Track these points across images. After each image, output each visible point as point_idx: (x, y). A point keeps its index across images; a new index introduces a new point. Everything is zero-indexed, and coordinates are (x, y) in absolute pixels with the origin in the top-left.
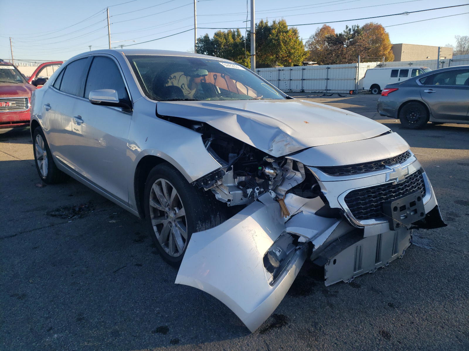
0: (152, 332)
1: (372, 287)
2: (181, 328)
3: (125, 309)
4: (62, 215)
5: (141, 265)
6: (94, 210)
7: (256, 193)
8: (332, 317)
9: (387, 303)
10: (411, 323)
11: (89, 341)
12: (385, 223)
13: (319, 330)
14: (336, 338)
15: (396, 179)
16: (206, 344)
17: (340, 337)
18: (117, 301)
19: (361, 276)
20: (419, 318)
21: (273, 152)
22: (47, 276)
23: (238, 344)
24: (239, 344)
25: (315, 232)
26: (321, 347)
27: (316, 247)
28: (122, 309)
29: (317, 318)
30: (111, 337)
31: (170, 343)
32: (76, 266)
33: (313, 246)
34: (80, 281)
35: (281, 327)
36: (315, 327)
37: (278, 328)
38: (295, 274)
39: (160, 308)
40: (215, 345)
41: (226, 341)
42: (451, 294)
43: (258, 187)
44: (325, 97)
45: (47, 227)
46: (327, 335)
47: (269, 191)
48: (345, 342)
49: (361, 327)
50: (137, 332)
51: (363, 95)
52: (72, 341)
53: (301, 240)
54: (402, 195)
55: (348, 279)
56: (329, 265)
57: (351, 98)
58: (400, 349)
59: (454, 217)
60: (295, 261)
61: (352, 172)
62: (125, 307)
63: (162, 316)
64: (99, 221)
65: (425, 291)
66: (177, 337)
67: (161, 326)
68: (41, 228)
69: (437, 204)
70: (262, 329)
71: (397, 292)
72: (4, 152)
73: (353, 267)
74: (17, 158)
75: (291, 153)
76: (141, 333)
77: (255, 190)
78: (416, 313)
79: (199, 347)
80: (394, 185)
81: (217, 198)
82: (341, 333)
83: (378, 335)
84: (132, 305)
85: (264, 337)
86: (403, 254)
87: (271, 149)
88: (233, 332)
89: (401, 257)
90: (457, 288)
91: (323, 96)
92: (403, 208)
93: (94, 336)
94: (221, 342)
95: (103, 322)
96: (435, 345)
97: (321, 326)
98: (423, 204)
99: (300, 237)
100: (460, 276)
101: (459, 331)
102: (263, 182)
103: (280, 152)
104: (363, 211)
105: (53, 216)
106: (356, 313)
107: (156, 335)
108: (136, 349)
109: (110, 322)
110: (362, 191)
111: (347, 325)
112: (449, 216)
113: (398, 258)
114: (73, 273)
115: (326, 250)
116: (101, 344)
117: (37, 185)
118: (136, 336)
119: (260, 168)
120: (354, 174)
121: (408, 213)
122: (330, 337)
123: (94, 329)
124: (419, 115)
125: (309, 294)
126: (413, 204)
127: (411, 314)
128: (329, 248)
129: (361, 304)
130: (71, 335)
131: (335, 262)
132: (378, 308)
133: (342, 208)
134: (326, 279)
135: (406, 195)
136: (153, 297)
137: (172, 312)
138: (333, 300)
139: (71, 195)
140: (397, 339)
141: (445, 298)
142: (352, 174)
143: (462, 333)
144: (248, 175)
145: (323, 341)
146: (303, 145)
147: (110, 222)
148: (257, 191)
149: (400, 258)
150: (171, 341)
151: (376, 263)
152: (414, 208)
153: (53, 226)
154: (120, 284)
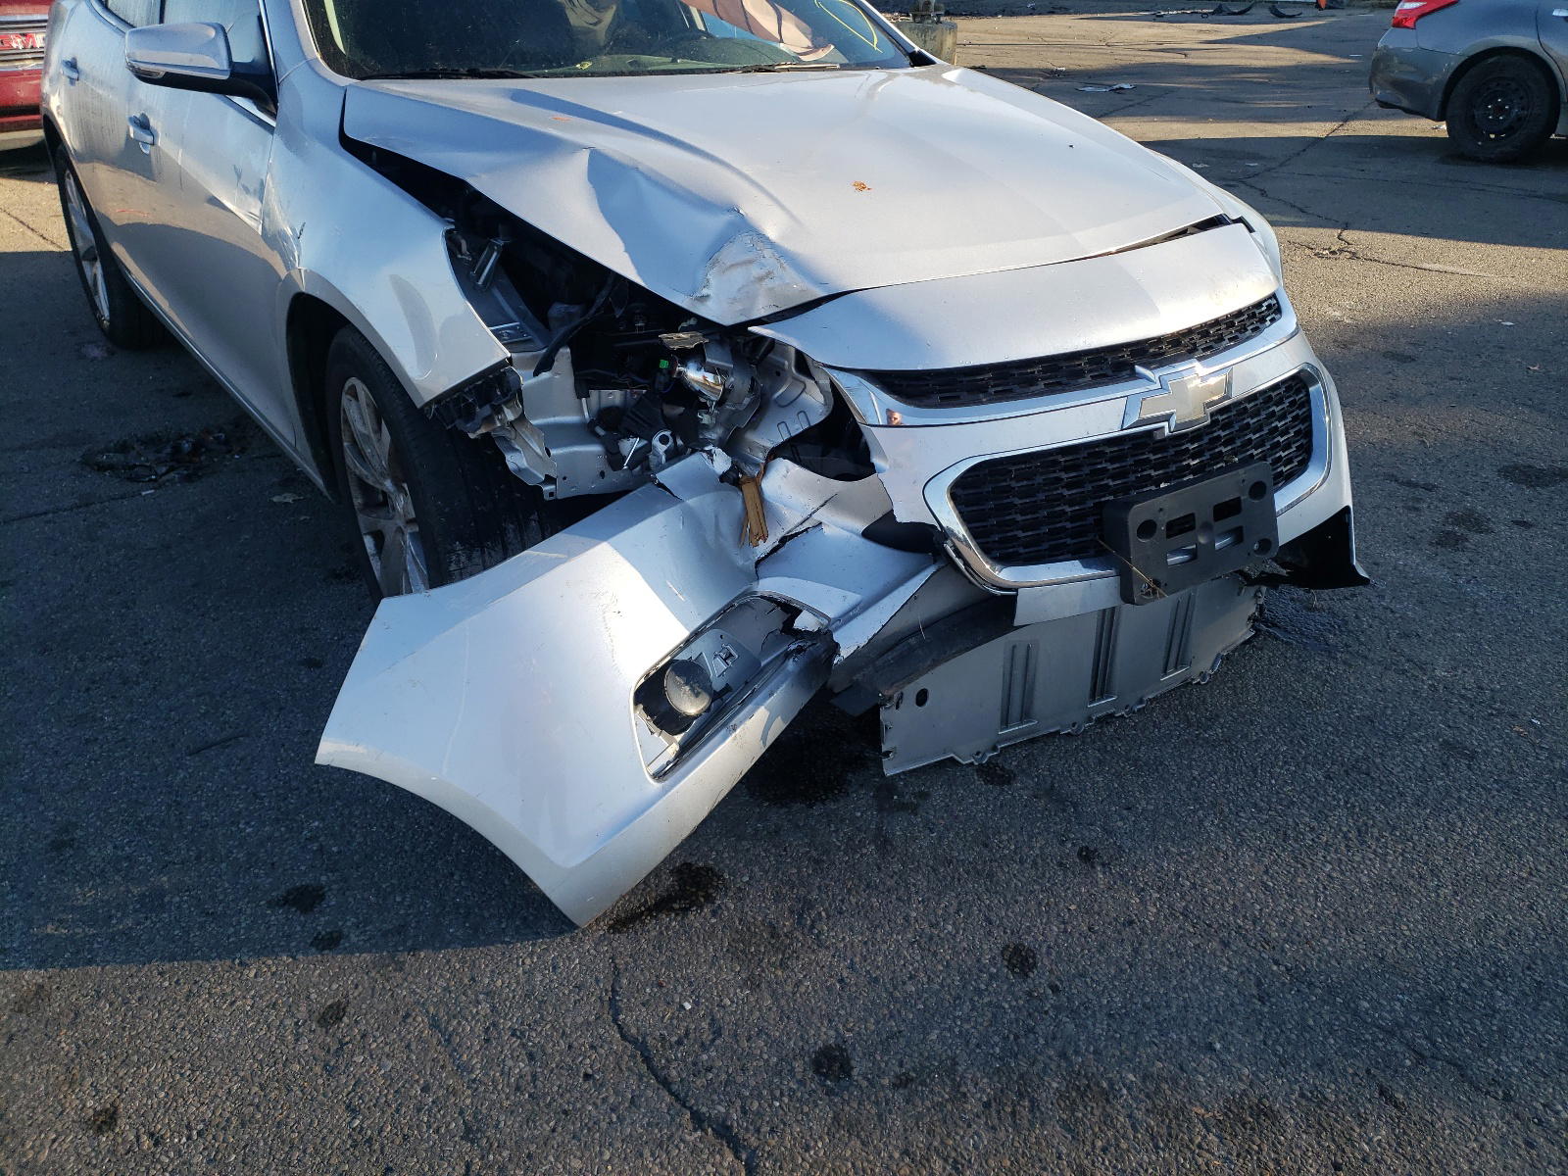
0: (270, 904)
1: (1052, 786)
2: (366, 895)
3: (213, 817)
4: (135, 466)
5: (318, 665)
6: (242, 451)
7: (658, 456)
8: (868, 886)
9: (1077, 848)
10: (1124, 924)
11: (61, 921)
12: (1101, 577)
13: (806, 931)
14: (851, 960)
15: (1167, 418)
16: (422, 956)
17: (865, 961)
18: (200, 786)
19: (1032, 741)
20: (1161, 906)
21: (710, 303)
22: (8, 687)
23: (523, 961)
24: (528, 961)
25: (853, 598)
26: (789, 989)
27: (845, 652)
28: (206, 816)
29: (819, 888)
30: (135, 911)
31: (312, 944)
32: (110, 658)
33: (835, 648)
34: (106, 711)
35: (685, 911)
36: (801, 916)
37: (677, 915)
38: (764, 738)
39: (323, 820)
40: (448, 961)
41: (492, 948)
42: (1314, 824)
43: (668, 433)
44: (1221, 18)
45: (65, 510)
46: (827, 948)
47: (706, 449)
48: (874, 976)
49: (950, 928)
50: (221, 902)
51: (1367, 11)
52: (9, 918)
53: (805, 622)
54: (1191, 477)
55: (978, 754)
56: (897, 707)
57: (1316, 23)
58: (1046, 1012)
59: (1466, 532)
60: (771, 694)
61: (992, 391)
62: (216, 811)
63: (321, 849)
64: (240, 493)
65: (1230, 809)
66: (340, 923)
67: (304, 883)
68: (46, 513)
69: (1348, 501)
70: (623, 915)
71: (1129, 809)
72: (19, 217)
73: (998, 715)
74: (52, 243)
75: (777, 310)
76: (232, 905)
77: (656, 441)
78: (1159, 890)
79: (397, 963)
80: (1164, 440)
81: (511, 466)
82: (873, 945)
83: (994, 958)
84: (241, 806)
85: (615, 944)
86: (1212, 668)
87: (705, 292)
88: (525, 919)
89: (1203, 679)
90: (1346, 802)
91: (1213, 13)
92: (1182, 526)
93: (86, 904)
94: (471, 954)
95: (128, 858)
96: (1168, 1006)
97: (820, 913)
98: (1274, 509)
99: (801, 611)
100: (1378, 760)
101: (1276, 963)
102: (681, 415)
103: (739, 307)
104: (1020, 534)
105: (101, 468)
106: (957, 876)
107: (276, 916)
108: (198, 958)
109: (150, 861)
110: (1025, 463)
111: (906, 918)
112: (1450, 528)
113: (1187, 683)
114: (94, 682)
115: (879, 663)
116: (94, 935)
117: (83, 350)
118: (212, 913)
119: (664, 364)
120: (1000, 400)
121: (1202, 540)
122: (834, 956)
123: (91, 883)
124: (1523, 109)
125: (827, 798)
126: (1226, 509)
127: (1143, 890)
128: (890, 656)
129: (986, 846)
130: (15, 896)
131: (922, 698)
132: (1036, 864)
133: (937, 525)
134: (887, 754)
135: (1212, 474)
136: (317, 782)
137: (357, 836)
138: (898, 826)
139: (184, 394)
140: (1053, 978)
141: (1286, 837)
142: (991, 401)
143: (1283, 969)
144: (634, 384)
145: (803, 968)
146: (822, 284)
147: (275, 499)
148: (661, 448)
149: (1199, 683)
150: (316, 938)
151: (1093, 698)
152: (1232, 522)
153: (87, 505)
154: (230, 727)
